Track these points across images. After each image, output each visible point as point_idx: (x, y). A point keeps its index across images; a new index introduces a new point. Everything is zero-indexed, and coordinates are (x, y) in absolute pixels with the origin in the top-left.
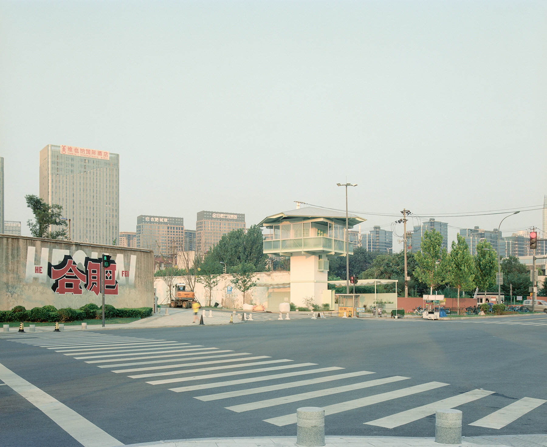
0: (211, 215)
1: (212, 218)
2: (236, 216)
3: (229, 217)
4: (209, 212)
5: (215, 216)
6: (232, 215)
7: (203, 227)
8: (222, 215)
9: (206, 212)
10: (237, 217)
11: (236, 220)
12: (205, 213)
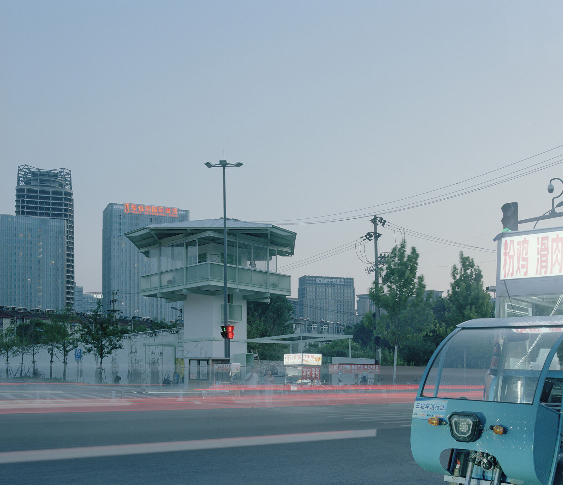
0: (314, 280)
1: (316, 284)
2: (343, 280)
3: (335, 282)
4: (312, 277)
5: (318, 281)
6: (339, 280)
7: (305, 294)
8: (328, 280)
9: (309, 277)
10: (345, 282)
11: (344, 285)
12: (307, 278)
